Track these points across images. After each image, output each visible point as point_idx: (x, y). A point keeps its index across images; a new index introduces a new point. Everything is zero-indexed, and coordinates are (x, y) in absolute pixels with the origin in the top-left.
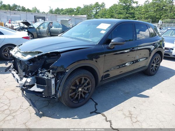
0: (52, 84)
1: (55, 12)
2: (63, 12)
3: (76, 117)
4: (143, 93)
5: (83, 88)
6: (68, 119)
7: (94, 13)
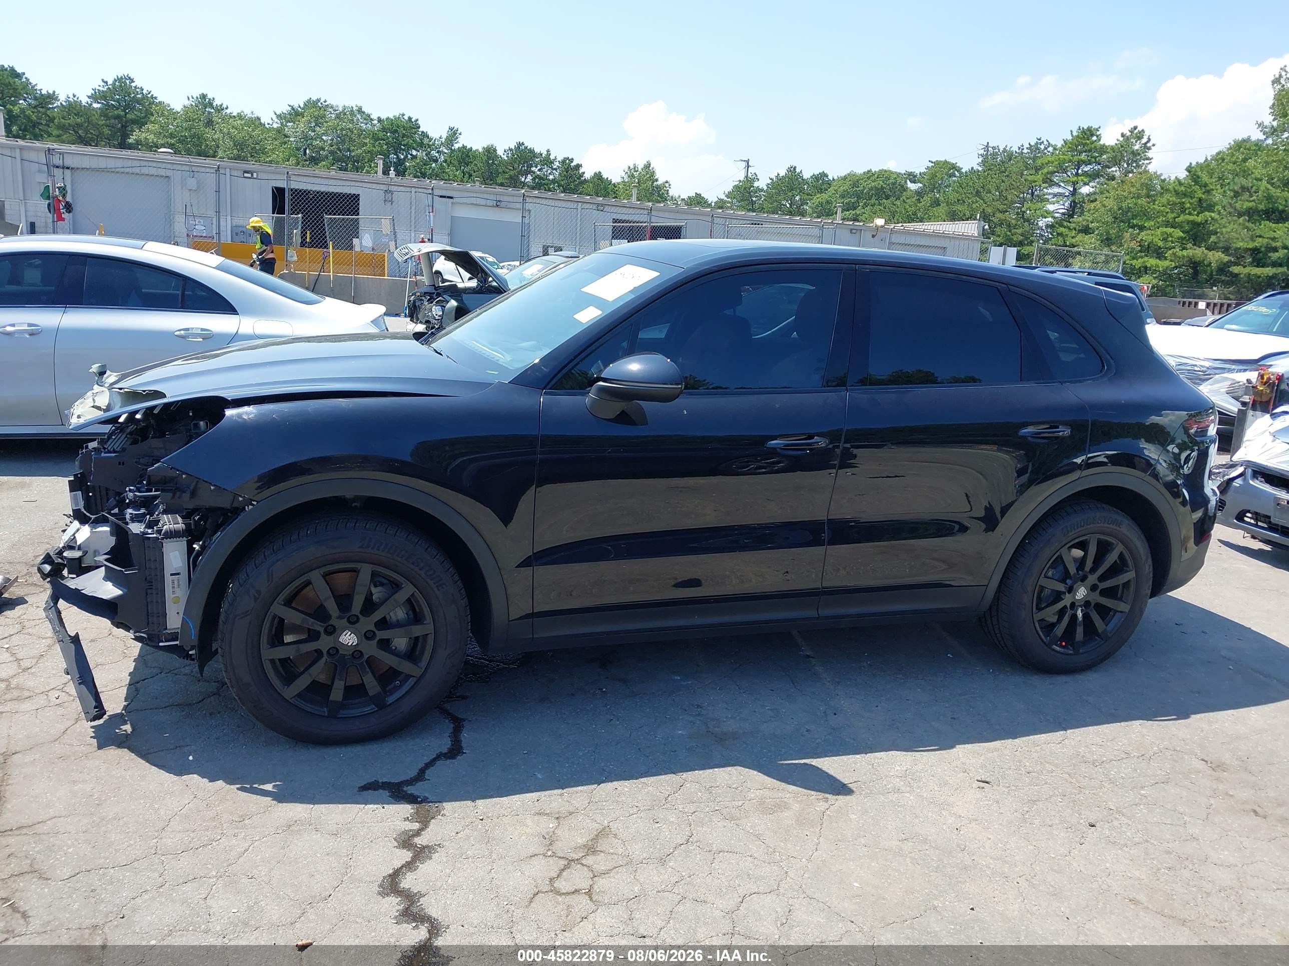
0: (169, 569)
1: (769, 196)
2: (824, 196)
3: (269, 787)
4: (830, 765)
5: (368, 636)
6: (220, 783)
7: (1051, 207)
